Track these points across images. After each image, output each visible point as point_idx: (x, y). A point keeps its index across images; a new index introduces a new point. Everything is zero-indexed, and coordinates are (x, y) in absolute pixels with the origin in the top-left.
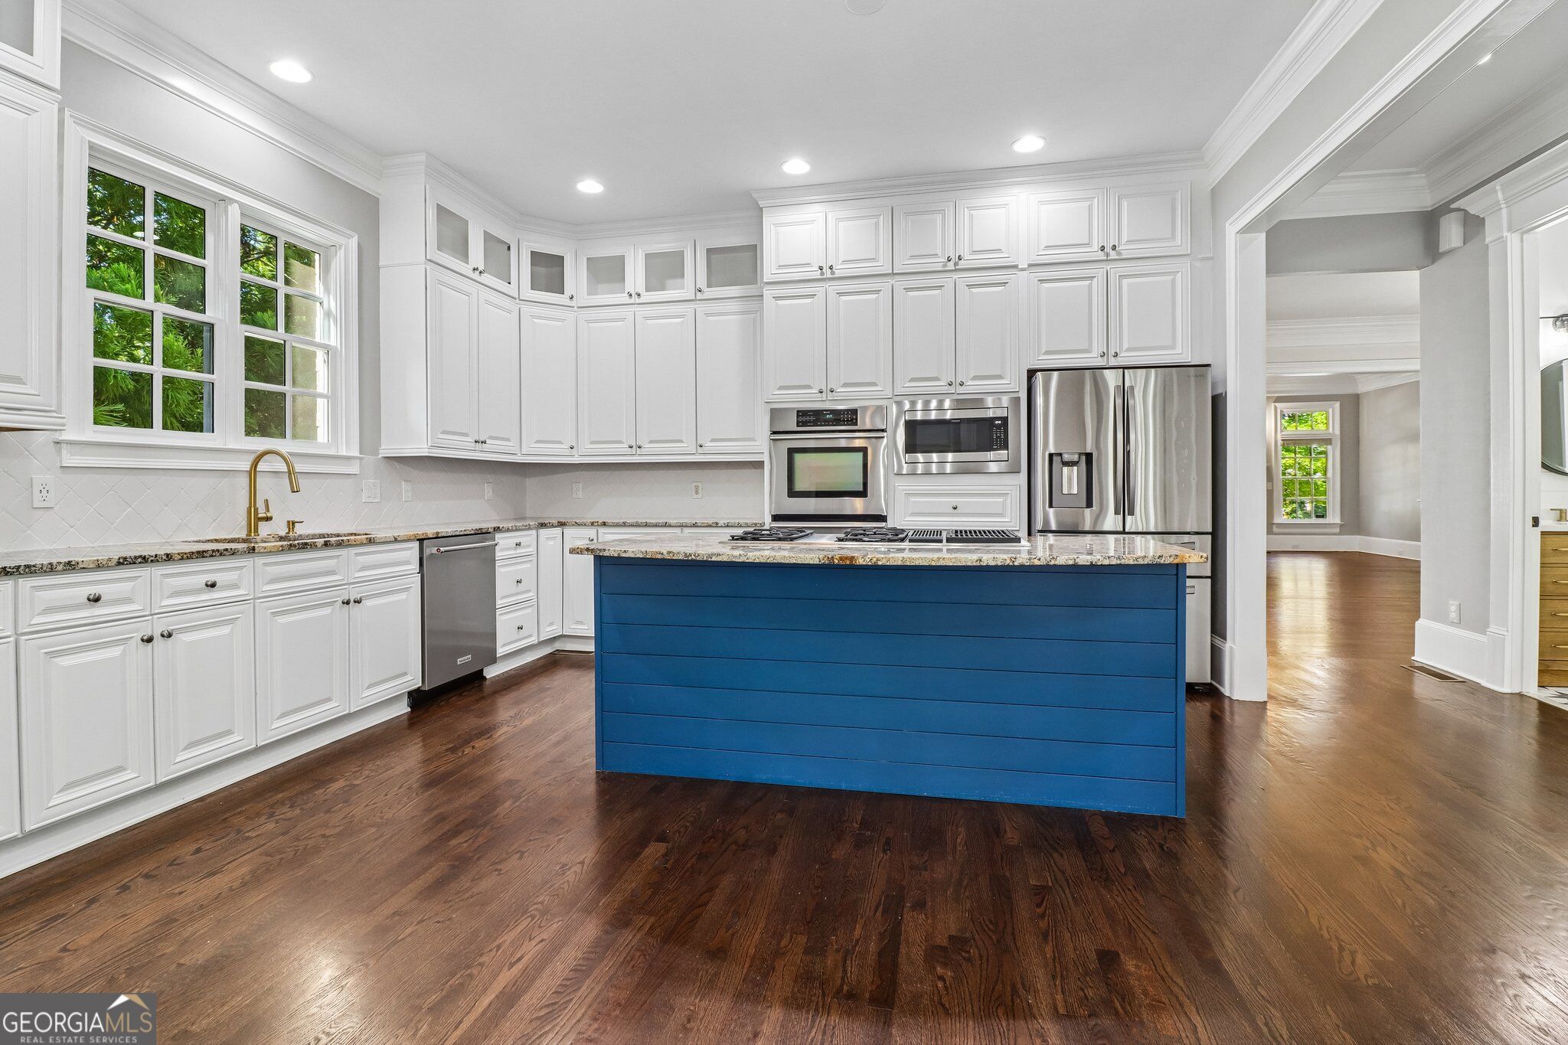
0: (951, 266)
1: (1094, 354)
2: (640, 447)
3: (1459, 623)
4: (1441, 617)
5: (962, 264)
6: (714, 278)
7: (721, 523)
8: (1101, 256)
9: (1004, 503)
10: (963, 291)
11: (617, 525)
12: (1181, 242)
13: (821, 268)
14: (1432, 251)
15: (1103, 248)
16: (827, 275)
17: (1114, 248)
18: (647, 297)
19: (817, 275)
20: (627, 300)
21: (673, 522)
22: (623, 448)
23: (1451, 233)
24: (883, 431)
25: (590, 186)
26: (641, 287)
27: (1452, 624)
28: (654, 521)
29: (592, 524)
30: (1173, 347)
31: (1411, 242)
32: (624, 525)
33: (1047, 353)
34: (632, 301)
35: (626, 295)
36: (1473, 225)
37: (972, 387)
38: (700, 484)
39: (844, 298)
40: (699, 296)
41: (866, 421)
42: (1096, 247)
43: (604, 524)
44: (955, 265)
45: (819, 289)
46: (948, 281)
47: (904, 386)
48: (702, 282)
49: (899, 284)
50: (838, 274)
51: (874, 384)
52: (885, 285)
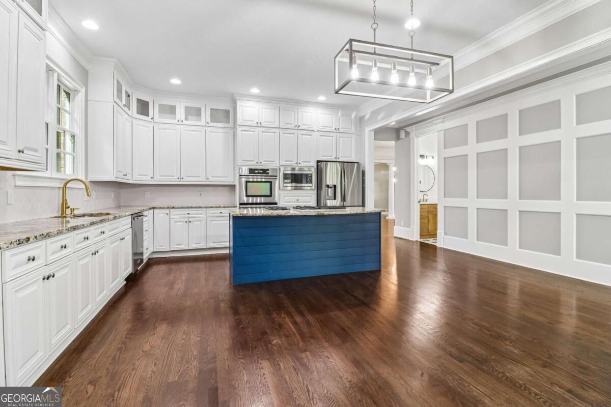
0: (296, 128)
1: (333, 157)
2: (182, 178)
3: (404, 226)
4: (400, 225)
5: (300, 128)
6: (214, 119)
7: (222, 206)
8: (335, 131)
9: (311, 199)
10: (300, 136)
11: (179, 208)
12: (353, 130)
13: (257, 123)
14: (398, 138)
15: (336, 129)
16: (259, 125)
17: (338, 129)
18: (185, 122)
19: (256, 125)
20: (177, 122)
21: (203, 206)
22: (175, 178)
23: (403, 134)
24: (276, 176)
25: (176, 81)
26: (183, 118)
27: (403, 226)
28: (195, 206)
29: (168, 208)
30: (351, 157)
31: (394, 135)
32: (182, 208)
33: (322, 156)
34: (179, 123)
35: (176, 120)
36: (407, 134)
37: (303, 164)
38: (202, 192)
39: (264, 133)
40: (207, 125)
41: (270, 173)
42: (334, 128)
43: (173, 208)
44: (297, 127)
45: (256, 129)
46: (295, 132)
47: (283, 163)
48: (209, 120)
49: (282, 131)
50: (263, 125)
51: (274, 162)
52: (277, 131)
